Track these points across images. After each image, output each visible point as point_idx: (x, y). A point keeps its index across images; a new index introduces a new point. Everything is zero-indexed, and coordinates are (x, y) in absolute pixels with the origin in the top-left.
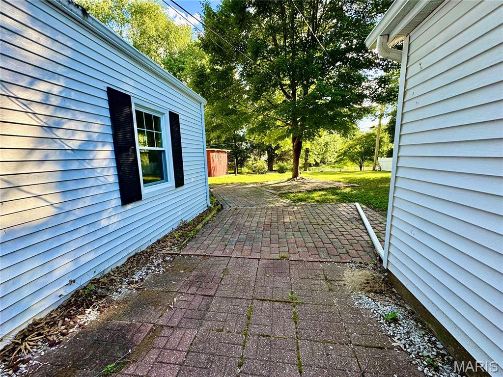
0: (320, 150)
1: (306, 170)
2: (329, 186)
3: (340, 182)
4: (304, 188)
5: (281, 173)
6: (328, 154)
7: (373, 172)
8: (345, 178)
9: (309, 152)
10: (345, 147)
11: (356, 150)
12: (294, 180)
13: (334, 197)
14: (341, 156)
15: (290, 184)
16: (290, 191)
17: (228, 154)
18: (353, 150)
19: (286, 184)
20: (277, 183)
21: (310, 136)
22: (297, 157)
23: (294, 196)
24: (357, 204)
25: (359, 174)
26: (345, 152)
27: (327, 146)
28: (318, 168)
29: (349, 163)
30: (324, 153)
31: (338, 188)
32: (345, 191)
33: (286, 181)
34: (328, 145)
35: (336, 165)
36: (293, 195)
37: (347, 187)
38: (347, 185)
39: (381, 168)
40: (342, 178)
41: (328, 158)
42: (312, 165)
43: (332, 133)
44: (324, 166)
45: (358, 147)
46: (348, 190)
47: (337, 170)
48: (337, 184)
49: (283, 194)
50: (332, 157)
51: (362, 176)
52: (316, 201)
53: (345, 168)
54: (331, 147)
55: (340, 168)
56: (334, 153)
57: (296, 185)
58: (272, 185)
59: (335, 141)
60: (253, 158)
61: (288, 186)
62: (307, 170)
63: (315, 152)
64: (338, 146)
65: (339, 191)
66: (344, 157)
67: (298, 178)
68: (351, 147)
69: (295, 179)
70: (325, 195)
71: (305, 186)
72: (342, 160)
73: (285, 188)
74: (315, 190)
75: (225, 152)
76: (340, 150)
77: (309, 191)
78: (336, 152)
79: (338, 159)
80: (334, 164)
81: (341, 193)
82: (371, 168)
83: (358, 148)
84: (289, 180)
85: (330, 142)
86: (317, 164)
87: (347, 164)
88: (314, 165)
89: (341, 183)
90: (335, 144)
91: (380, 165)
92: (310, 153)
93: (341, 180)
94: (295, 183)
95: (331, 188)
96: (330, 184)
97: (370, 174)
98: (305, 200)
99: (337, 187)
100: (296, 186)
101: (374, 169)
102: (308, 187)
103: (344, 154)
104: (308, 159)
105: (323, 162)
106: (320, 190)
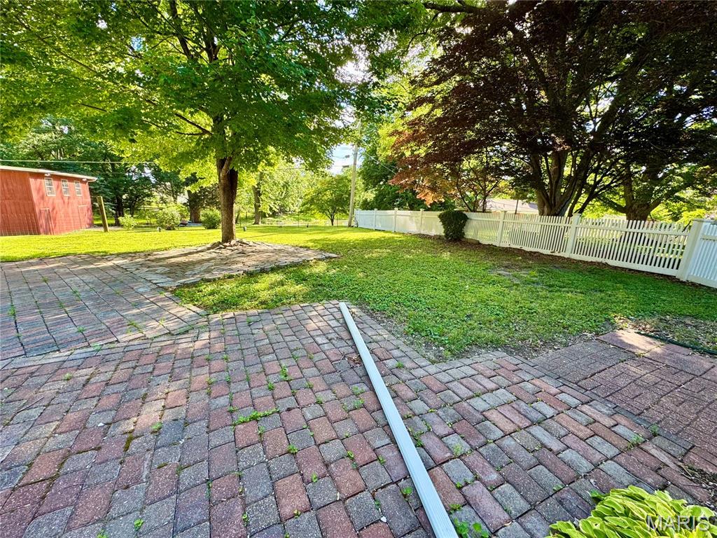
0: (277, 193)
1: (258, 224)
2: (291, 259)
3: (308, 248)
4: (240, 265)
5: (209, 228)
6: (290, 200)
7: (350, 228)
8: (314, 241)
9: (260, 195)
10: (311, 192)
11: (325, 198)
12: (225, 247)
13: (299, 287)
14: (307, 203)
15: (214, 255)
16: (207, 276)
17: (90, 184)
18: (323, 196)
19: (206, 256)
20: (186, 255)
21: (252, 161)
22: (228, 200)
23: (212, 293)
24: (343, 305)
25: (333, 233)
26: (312, 199)
27: (287, 188)
28: (276, 220)
29: (318, 215)
30: (285, 198)
31: (305, 264)
32: (317, 271)
33: (209, 249)
34: (289, 186)
35: (301, 216)
36: (210, 288)
37: (319, 260)
38: (319, 257)
39: (357, 224)
40: (311, 241)
41: (290, 205)
42: (267, 215)
43: (291, 162)
44: (285, 217)
45: (328, 193)
46: (321, 268)
47: (302, 223)
48: (304, 254)
49: (187, 285)
50: (295, 205)
51: (338, 236)
52: (262, 303)
53: (313, 222)
54: (293, 190)
55: (306, 220)
56: (299, 199)
57: (227, 258)
58: (173, 260)
59: (298, 183)
60: (159, 197)
61: (208, 260)
62: (260, 223)
63: (270, 195)
64: (304, 189)
65: (307, 271)
66: (311, 205)
67: (233, 242)
68: (320, 193)
69: (228, 244)
70: (282, 283)
71: (245, 259)
72: (309, 209)
73: (198, 268)
74: (263, 271)
75: (81, 180)
76: (306, 195)
77: (251, 275)
78: (301, 198)
79: (303, 208)
80: (298, 215)
81: (311, 275)
82: (346, 223)
83: (328, 196)
84: (214, 246)
85: (292, 183)
86: (274, 214)
87: (316, 216)
88: (270, 216)
89: (309, 252)
90: (299, 187)
91: (357, 219)
92: (262, 197)
93: (310, 244)
94: (226, 253)
95: (294, 265)
96: (291, 254)
97: (347, 233)
98: (236, 304)
99: (304, 261)
100: (226, 261)
101: (350, 226)
102: (250, 263)
103: (312, 201)
104: (260, 206)
105: (283, 210)
106: (273, 270)
